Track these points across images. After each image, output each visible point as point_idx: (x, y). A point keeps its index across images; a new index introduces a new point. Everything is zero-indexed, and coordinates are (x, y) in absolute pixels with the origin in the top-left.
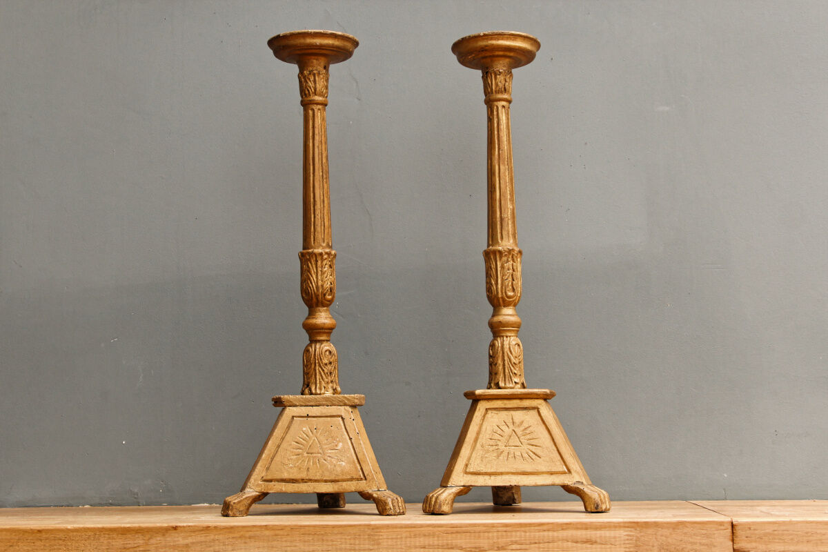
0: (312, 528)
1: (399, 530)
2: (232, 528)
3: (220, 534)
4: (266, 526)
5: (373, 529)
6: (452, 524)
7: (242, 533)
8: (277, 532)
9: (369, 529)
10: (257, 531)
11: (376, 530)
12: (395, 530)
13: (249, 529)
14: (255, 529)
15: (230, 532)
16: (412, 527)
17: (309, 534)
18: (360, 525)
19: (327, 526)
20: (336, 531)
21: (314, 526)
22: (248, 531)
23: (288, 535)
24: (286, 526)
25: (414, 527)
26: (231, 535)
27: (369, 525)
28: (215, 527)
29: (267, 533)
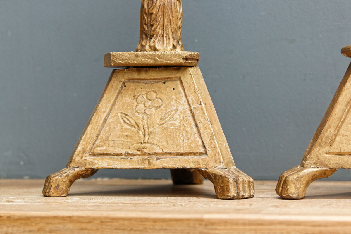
0: (126, 223)
1: (241, 227)
2: (28, 218)
3: (14, 226)
4: (70, 217)
5: (206, 225)
6: (313, 222)
7: (41, 225)
8: (84, 226)
9: (200, 225)
10: (59, 223)
11: (210, 227)
12: (235, 227)
13: (49, 221)
14: (56, 221)
15: (26, 224)
16: (258, 224)
17: (124, 230)
18: (188, 220)
19: (147, 220)
20: (158, 226)
21: (130, 219)
22: (48, 223)
23: (97, 230)
24: (95, 219)
25: (262, 224)
26: (27, 228)
27: (200, 221)
28: (9, 218)
29: (70, 226)
